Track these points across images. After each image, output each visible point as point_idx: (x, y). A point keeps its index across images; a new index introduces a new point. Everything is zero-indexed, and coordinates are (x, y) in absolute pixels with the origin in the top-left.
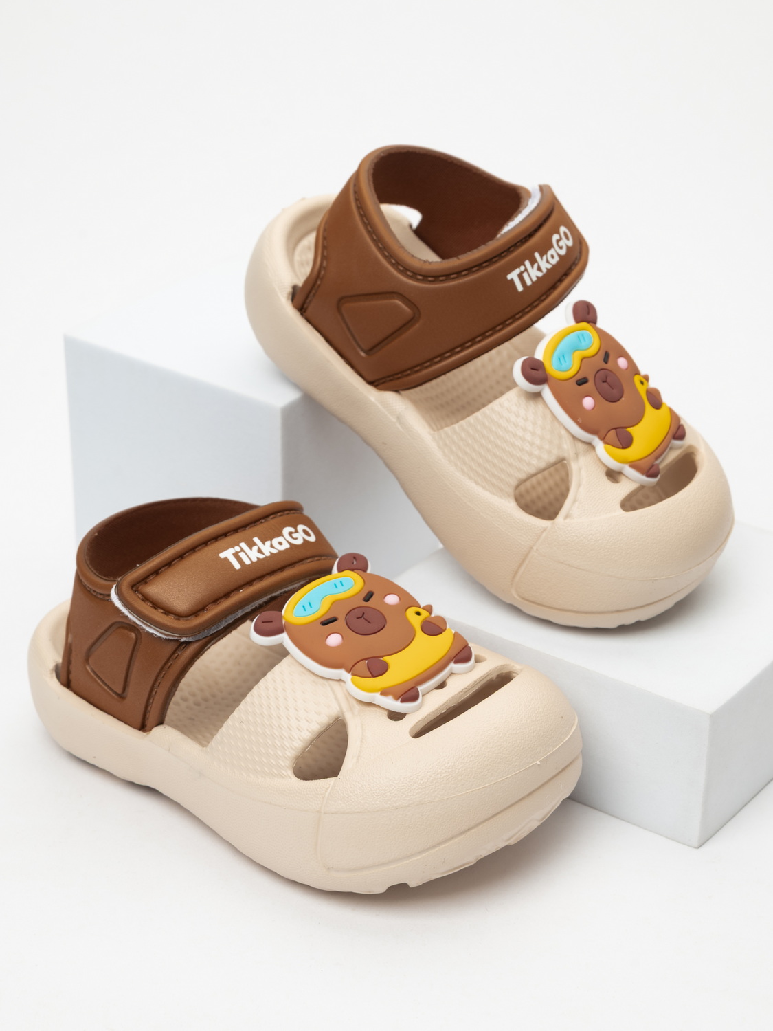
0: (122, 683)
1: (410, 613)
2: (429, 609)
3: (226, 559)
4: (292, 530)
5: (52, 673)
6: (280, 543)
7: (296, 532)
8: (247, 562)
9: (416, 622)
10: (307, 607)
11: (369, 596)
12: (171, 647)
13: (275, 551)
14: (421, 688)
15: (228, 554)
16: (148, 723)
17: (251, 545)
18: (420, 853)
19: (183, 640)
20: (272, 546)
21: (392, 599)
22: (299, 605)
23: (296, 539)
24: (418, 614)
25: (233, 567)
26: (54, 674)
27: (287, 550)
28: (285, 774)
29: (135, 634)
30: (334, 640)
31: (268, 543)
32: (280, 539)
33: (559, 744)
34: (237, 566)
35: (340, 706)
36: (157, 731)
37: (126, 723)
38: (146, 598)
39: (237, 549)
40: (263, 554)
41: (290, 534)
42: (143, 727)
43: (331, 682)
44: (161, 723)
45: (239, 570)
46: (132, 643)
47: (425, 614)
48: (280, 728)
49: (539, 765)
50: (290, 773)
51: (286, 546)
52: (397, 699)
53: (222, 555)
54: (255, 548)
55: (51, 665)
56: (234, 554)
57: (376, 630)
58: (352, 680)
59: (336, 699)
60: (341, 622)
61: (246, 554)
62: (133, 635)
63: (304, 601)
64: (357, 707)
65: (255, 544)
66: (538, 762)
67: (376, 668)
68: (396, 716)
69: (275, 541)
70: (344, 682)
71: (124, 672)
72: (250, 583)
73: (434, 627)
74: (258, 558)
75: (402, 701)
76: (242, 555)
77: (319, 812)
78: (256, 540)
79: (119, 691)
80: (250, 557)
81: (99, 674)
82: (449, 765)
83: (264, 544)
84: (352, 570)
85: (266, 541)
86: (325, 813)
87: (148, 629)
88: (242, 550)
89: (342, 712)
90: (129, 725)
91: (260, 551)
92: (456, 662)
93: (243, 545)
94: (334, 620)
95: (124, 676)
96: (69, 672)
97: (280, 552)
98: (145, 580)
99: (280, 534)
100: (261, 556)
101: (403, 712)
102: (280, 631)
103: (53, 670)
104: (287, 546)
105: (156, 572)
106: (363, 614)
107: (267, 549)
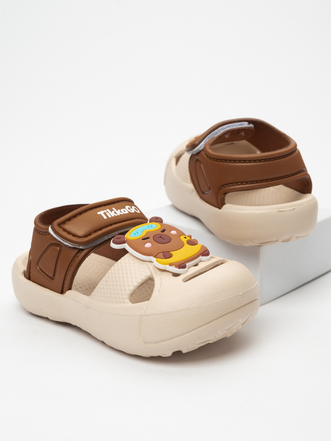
0: (53, 272)
1: (182, 238)
2: (190, 237)
3: (100, 215)
5: (22, 274)
6: (124, 211)
7: (131, 208)
8: (110, 216)
9: (185, 241)
10: (136, 233)
11: (163, 231)
12: (76, 251)
13: (122, 214)
14: (187, 264)
15: (101, 213)
16: (64, 290)
17: (111, 210)
18: (188, 333)
19: (81, 247)
20: (121, 212)
21: (174, 232)
22: (133, 233)
23: (131, 210)
24: (185, 238)
25: (104, 218)
26: (23, 275)
27: (127, 214)
28: (126, 302)
29: (59, 247)
30: (148, 245)
31: (119, 210)
32: (124, 209)
33: (249, 288)
34: (105, 218)
35: (151, 272)
36: (68, 293)
37: (55, 291)
38: (65, 230)
39: (105, 211)
40: (117, 214)
41: (129, 208)
42: (62, 292)
43: (147, 262)
44: (70, 289)
45: (106, 219)
46: (58, 252)
47: (188, 238)
48: (124, 282)
49: (241, 295)
50: (128, 301)
52: (176, 267)
53: (99, 213)
54: (113, 212)
55: (22, 271)
56: (104, 213)
57: (167, 242)
58: (156, 260)
59: (149, 269)
60: (151, 239)
61: (109, 213)
62: (58, 248)
63: (135, 232)
64: (158, 272)
65: (113, 210)
66: (241, 294)
67: (167, 255)
68: (176, 275)
69: (122, 210)
70: (153, 262)
71: (54, 266)
72: (111, 225)
73: (192, 243)
74: (114, 215)
75: (179, 268)
76: (107, 213)
77: (141, 316)
78: (114, 209)
79: (51, 276)
80: (111, 215)
81: (43, 269)
82: (200, 292)
83: (117, 210)
84: (156, 222)
85: (118, 209)
86: (144, 316)
87: (65, 243)
88: (107, 212)
89: (152, 274)
90: (56, 292)
91: (115, 213)
92: (202, 256)
93: (108, 210)
94: (148, 238)
95: (54, 268)
96: (30, 273)
97: (124, 214)
98: (64, 222)
99: (125, 208)
100: (116, 215)
101: (179, 273)
102: (124, 242)
103: (23, 273)
104: (128, 212)
105: (69, 219)
106: (161, 237)
107: (118, 213)
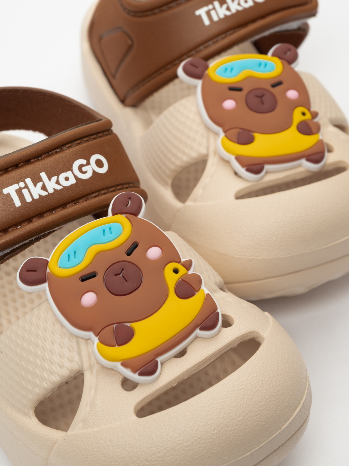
1: (169, 270)
2: (188, 265)
3: (8, 195)
4: (84, 162)
6: (67, 179)
7: (88, 163)
8: (29, 199)
11: (132, 249)
13: (59, 188)
14: (159, 359)
15: (11, 190)
17: (36, 180)
21: (154, 253)
23: (86, 172)
24: (176, 271)
25: (14, 204)
27: (72, 186)
28: (27, 412)
30: (89, 298)
31: (54, 179)
32: (69, 174)
34: (18, 203)
35: (82, 363)
39: (22, 184)
40: (47, 191)
41: (80, 167)
43: (79, 339)
45: (19, 207)
47: (182, 271)
50: (31, 413)
51: (72, 181)
53: (5, 191)
54: (40, 185)
56: (17, 191)
57: (131, 291)
58: (97, 346)
59: (80, 354)
60: (99, 278)
61: (29, 190)
65: (40, 180)
67: (122, 334)
69: (62, 176)
70: (92, 341)
73: (188, 288)
74: (40, 195)
75: (140, 374)
76: (25, 192)
78: (43, 175)
80: (33, 194)
83: (50, 179)
84: (125, 214)
85: (53, 176)
88: (26, 187)
91: (44, 188)
92: (201, 329)
93: (28, 181)
97: (64, 188)
99: (70, 169)
100: (44, 194)
102: (42, 281)
104: (74, 182)
106: (123, 270)
107: (52, 186)
